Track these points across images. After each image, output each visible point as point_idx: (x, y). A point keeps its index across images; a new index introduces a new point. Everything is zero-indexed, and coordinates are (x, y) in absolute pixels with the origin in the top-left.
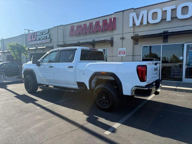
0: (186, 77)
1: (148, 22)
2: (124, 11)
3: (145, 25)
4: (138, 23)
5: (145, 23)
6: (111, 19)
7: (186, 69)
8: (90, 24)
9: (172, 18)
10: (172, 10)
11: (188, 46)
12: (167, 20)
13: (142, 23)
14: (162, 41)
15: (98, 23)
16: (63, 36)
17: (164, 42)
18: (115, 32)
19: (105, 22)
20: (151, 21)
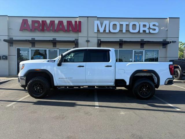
2: (89, 18)
3: (107, 33)
4: (102, 30)
5: (107, 31)
6: (76, 22)
8: (51, 21)
9: (126, 31)
10: (126, 25)
11: (135, 51)
12: (123, 32)
13: (105, 31)
14: (118, 46)
15: (61, 23)
16: (8, 29)
18: (80, 34)
19: (69, 23)
20: (112, 31)
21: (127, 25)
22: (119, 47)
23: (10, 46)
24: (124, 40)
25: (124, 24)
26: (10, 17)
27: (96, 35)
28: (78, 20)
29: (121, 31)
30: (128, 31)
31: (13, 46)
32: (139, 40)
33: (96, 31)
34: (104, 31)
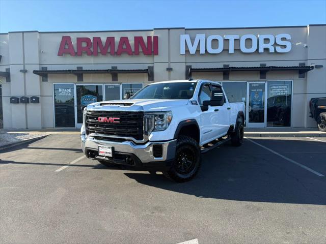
0: (250, 121)
1: (206, 51)
2: (171, 30)
3: (202, 55)
4: (193, 50)
5: (202, 51)
6: (149, 38)
7: (249, 113)
8: (108, 39)
9: (235, 50)
10: (235, 40)
12: (230, 52)
13: (198, 51)
15: (124, 40)
17: (224, 79)
19: (138, 40)
20: (210, 50)
21: (237, 41)
22: (222, 78)
23: (43, 81)
24: (232, 65)
25: (232, 38)
26: (41, 34)
27: (183, 59)
28: (152, 34)
29: (226, 50)
30: (237, 50)
31: (47, 81)
32: (258, 65)
33: (183, 51)
34: (196, 51)
